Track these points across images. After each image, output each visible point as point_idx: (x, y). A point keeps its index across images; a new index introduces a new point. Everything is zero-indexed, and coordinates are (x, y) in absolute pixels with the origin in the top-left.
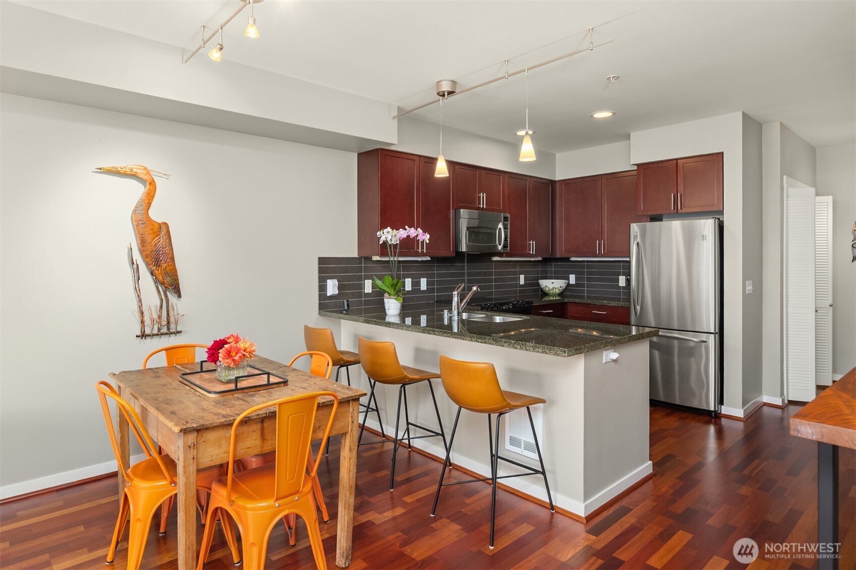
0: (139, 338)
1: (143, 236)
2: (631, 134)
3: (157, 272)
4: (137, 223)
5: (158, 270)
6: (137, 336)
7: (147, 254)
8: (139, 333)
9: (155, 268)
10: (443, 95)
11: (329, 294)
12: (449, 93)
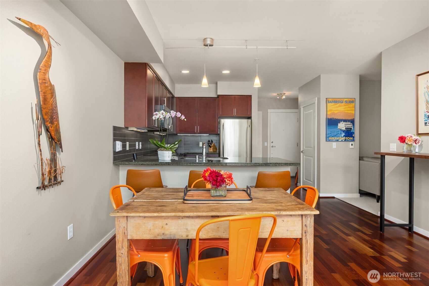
0: (40, 190)
1: (46, 94)
2: (218, 82)
3: (51, 129)
4: (41, 81)
5: (52, 127)
6: (37, 188)
7: (46, 112)
8: (40, 185)
9: (50, 125)
10: (207, 46)
11: (117, 150)
12: (210, 46)
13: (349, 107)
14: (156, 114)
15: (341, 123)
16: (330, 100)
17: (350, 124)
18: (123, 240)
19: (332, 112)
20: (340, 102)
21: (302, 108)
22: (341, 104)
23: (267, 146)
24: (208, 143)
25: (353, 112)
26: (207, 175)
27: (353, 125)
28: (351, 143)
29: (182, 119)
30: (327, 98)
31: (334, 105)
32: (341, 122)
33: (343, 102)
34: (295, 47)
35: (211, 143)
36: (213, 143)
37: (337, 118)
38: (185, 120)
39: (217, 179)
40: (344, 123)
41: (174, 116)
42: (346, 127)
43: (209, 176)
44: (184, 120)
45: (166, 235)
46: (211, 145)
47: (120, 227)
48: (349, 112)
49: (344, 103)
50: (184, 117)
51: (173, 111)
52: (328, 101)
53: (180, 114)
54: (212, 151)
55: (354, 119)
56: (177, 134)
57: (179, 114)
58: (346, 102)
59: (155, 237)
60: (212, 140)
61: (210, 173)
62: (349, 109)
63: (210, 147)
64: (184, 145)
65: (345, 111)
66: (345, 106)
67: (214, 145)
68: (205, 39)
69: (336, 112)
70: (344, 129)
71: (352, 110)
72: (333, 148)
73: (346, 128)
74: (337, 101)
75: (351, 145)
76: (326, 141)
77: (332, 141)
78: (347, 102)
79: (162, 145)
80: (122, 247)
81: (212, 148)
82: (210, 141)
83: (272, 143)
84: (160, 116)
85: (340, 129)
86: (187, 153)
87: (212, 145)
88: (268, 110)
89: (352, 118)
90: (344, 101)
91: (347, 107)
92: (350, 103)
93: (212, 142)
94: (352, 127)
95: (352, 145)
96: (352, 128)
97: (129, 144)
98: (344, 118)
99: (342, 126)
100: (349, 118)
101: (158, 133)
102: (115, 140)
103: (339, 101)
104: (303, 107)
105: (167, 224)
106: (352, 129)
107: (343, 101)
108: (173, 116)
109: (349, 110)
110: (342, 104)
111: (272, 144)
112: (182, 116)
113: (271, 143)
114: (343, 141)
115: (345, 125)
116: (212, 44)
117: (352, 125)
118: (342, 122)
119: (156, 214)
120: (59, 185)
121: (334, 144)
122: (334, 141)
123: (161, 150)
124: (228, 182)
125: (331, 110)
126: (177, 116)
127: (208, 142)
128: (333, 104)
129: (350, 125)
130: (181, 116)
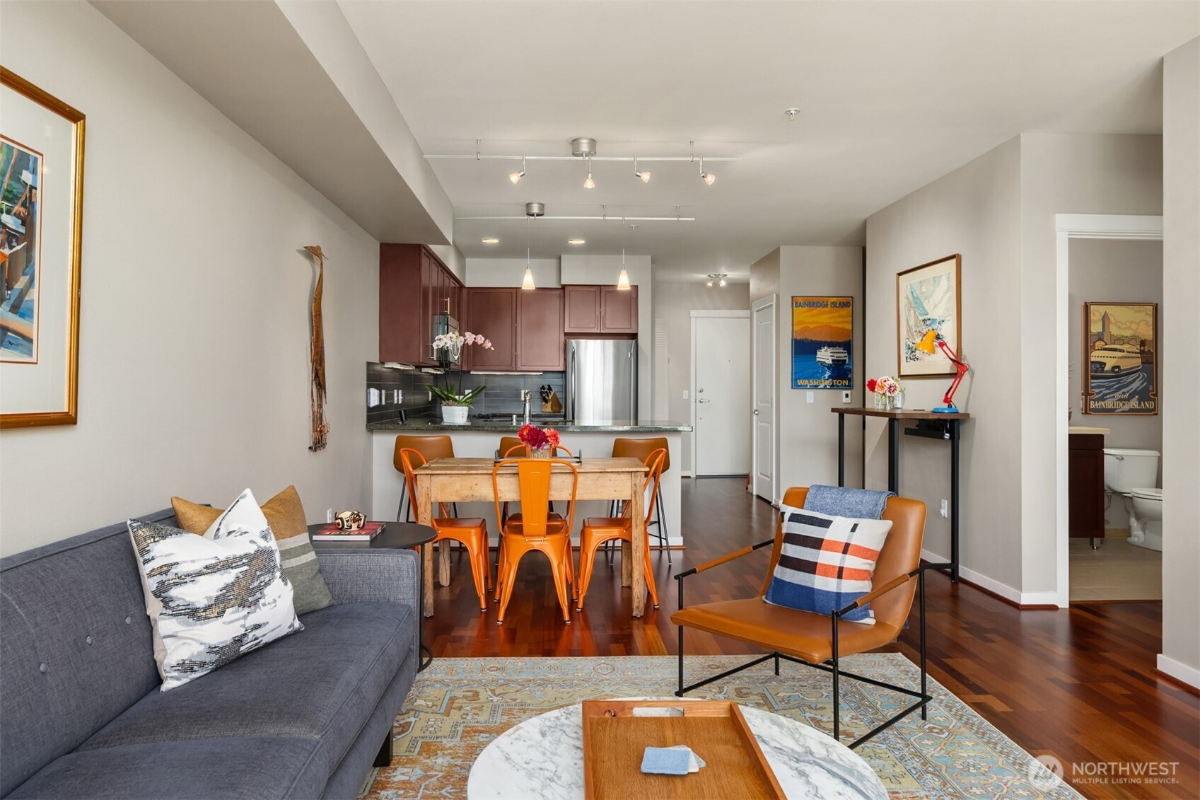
0: (311, 451)
1: (318, 329)
2: (562, 256)
3: (320, 372)
6: (310, 448)
10: (533, 215)
11: (372, 405)
12: (538, 215)
13: (839, 316)
14: (440, 340)
15: (823, 350)
16: (800, 300)
17: (842, 351)
18: (426, 503)
19: (804, 326)
20: (821, 305)
21: (755, 313)
22: (823, 309)
23: (689, 400)
24: (541, 393)
25: (849, 327)
26: (525, 434)
27: (850, 354)
28: (844, 392)
29: (487, 348)
30: (792, 297)
31: (808, 311)
32: (824, 347)
33: (826, 306)
34: (693, 219)
35: (547, 392)
36: (552, 393)
37: (814, 339)
38: (493, 349)
39: (538, 438)
40: (830, 350)
41: (472, 342)
42: (833, 358)
43: (527, 434)
44: (490, 348)
45: (476, 497)
46: (548, 396)
47: (423, 488)
48: (841, 326)
49: (829, 306)
50: (490, 344)
51: (470, 333)
52: (796, 303)
53: (483, 339)
54: (550, 410)
55: (850, 341)
56: (470, 372)
57: (481, 339)
58: (834, 304)
59: (463, 499)
60: (549, 386)
61: (529, 431)
62: (840, 320)
63: (546, 401)
64: (485, 397)
65: (832, 325)
66: (831, 313)
67: (555, 396)
68: (528, 205)
69: (812, 326)
70: (830, 362)
71: (846, 322)
72: (808, 402)
73: (833, 360)
74: (813, 302)
75: (844, 396)
76: (792, 388)
77: (804, 387)
78: (835, 306)
79: (451, 395)
80: (425, 511)
81: (550, 403)
82: (546, 387)
83: (701, 392)
84: (446, 343)
85: (822, 363)
86: (493, 414)
87: (550, 397)
88: (691, 311)
89: (848, 340)
90: (829, 303)
91: (836, 314)
92: (842, 307)
93: (550, 389)
94: (847, 359)
95: (847, 396)
96: (845, 360)
97: (386, 394)
98: (829, 340)
99: (825, 355)
100: (841, 340)
101: (431, 371)
102: (369, 386)
103: (819, 302)
104: (757, 311)
105: (476, 484)
106: (847, 362)
107: (827, 302)
108: (470, 342)
109: (839, 323)
110: (825, 309)
111: (700, 396)
112: (487, 341)
113: (697, 392)
114: (828, 387)
115: (831, 354)
116: (541, 213)
117: (846, 355)
118: (826, 347)
119: (464, 472)
120: (322, 448)
121: (810, 395)
122: (808, 387)
123: (448, 405)
124: (552, 441)
125: (800, 323)
126: (476, 343)
127: (541, 389)
128: (806, 308)
129: (841, 354)
130: (484, 342)
